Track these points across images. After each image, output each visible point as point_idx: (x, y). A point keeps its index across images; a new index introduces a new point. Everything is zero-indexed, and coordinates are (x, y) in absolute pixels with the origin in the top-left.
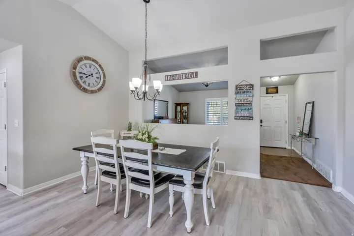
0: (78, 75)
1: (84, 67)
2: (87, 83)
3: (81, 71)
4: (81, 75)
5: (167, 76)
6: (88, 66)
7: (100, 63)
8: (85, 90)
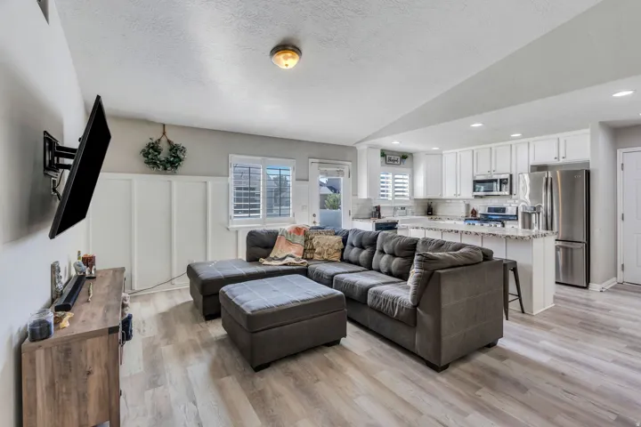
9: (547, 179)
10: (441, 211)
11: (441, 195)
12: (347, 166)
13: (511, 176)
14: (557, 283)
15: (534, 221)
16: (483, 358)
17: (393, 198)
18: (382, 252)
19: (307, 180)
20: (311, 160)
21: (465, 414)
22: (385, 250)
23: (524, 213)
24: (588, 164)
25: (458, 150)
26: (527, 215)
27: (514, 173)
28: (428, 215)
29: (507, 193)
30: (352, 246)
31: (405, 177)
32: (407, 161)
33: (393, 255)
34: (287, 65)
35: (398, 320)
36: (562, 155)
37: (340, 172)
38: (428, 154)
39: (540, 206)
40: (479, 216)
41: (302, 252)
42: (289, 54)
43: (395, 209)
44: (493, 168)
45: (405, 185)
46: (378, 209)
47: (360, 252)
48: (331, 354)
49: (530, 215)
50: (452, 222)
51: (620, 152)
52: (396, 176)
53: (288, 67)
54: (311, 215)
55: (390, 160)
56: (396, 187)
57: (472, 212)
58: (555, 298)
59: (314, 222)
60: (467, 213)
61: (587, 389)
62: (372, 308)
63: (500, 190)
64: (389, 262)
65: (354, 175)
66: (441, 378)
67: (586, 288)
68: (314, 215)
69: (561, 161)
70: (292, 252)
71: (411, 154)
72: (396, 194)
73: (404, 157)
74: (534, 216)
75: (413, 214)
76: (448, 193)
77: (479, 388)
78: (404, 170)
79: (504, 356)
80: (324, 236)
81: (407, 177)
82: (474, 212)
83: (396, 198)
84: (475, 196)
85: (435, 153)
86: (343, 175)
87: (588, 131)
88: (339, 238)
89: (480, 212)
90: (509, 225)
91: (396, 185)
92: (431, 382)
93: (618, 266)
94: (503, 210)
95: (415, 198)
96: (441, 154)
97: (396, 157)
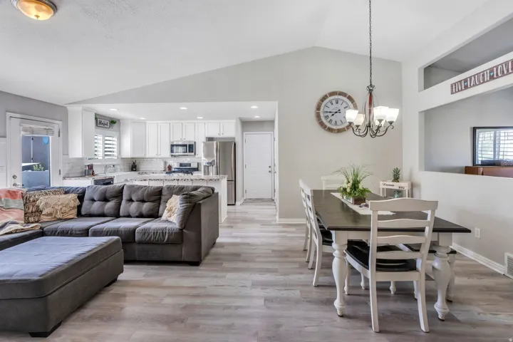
0: (322, 115)
1: (329, 105)
2: (333, 122)
3: (326, 109)
4: (326, 114)
5: (455, 84)
6: (334, 102)
7: (349, 94)
8: (330, 130)
9: (217, 146)
10: (142, 167)
11: (145, 155)
12: (57, 125)
13: (195, 143)
15: (210, 170)
16: (214, 250)
17: (103, 157)
18: (131, 200)
19: (5, 137)
20: (9, 114)
21: (224, 277)
22: (133, 199)
24: (234, 138)
25: (158, 122)
26: (206, 167)
27: (196, 141)
28: (132, 170)
29: (193, 154)
30: (93, 200)
31: (114, 139)
32: (115, 126)
33: (143, 201)
34: (37, 16)
35: (167, 243)
36: (222, 132)
37: (48, 131)
38: (134, 122)
39: (214, 161)
40: (173, 170)
41: (23, 217)
42: (44, 7)
43: (106, 167)
44: (184, 138)
45: (114, 146)
46: (91, 167)
47: (105, 204)
48: (114, 289)
49: (208, 167)
50: (157, 175)
51: (244, 133)
52: (107, 138)
53: (39, 19)
54: (10, 178)
55: (100, 123)
56: (106, 148)
57: (168, 167)
58: (228, 212)
59: (15, 185)
60: (165, 167)
61: (258, 245)
62: (140, 243)
63: (189, 152)
64: (139, 207)
65: (64, 133)
66: (201, 267)
67: (234, 205)
68: (14, 177)
69: (221, 136)
70: (11, 219)
71: (119, 120)
72: (106, 153)
73: (113, 122)
74: (210, 167)
75: (121, 170)
76: (151, 153)
77: (222, 264)
78: (114, 133)
79: (222, 245)
80: (52, 196)
81: (115, 139)
82: (170, 167)
83: (106, 157)
84: (172, 156)
85: (139, 122)
86: (53, 134)
87: (234, 121)
88: (73, 196)
89: (174, 167)
90: (196, 174)
91: (106, 146)
92: (198, 272)
93: (244, 192)
94: (190, 165)
95: (123, 157)
96: (145, 123)
97: (106, 122)
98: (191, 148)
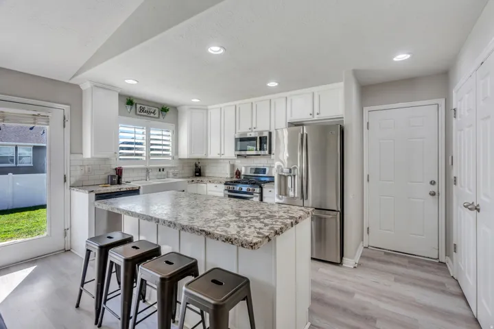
9: (302, 135)
11: (206, 154)
13: (270, 133)
14: (312, 259)
15: (289, 185)
17: (149, 156)
23: (280, 176)
24: (342, 119)
25: (222, 105)
26: (283, 178)
27: (272, 130)
28: (196, 176)
29: (267, 152)
31: (165, 133)
32: (169, 115)
36: (316, 111)
38: (193, 108)
40: (242, 177)
44: (254, 126)
45: (166, 142)
46: (119, 172)
49: (285, 177)
51: (366, 109)
52: (152, 131)
55: (143, 110)
57: (236, 173)
60: (232, 174)
63: (260, 150)
67: (340, 264)
69: (316, 117)
71: (174, 107)
72: (153, 152)
73: (164, 109)
74: (289, 178)
75: (175, 176)
76: (213, 153)
81: (170, 133)
82: (238, 174)
83: (153, 158)
84: (238, 155)
85: (199, 109)
86: (49, 122)
87: (342, 84)
89: (243, 173)
90: (267, 189)
91: (152, 142)
93: (364, 231)
94: (264, 171)
95: (180, 157)
96: (207, 110)
97: (152, 109)
98: (264, 142)
